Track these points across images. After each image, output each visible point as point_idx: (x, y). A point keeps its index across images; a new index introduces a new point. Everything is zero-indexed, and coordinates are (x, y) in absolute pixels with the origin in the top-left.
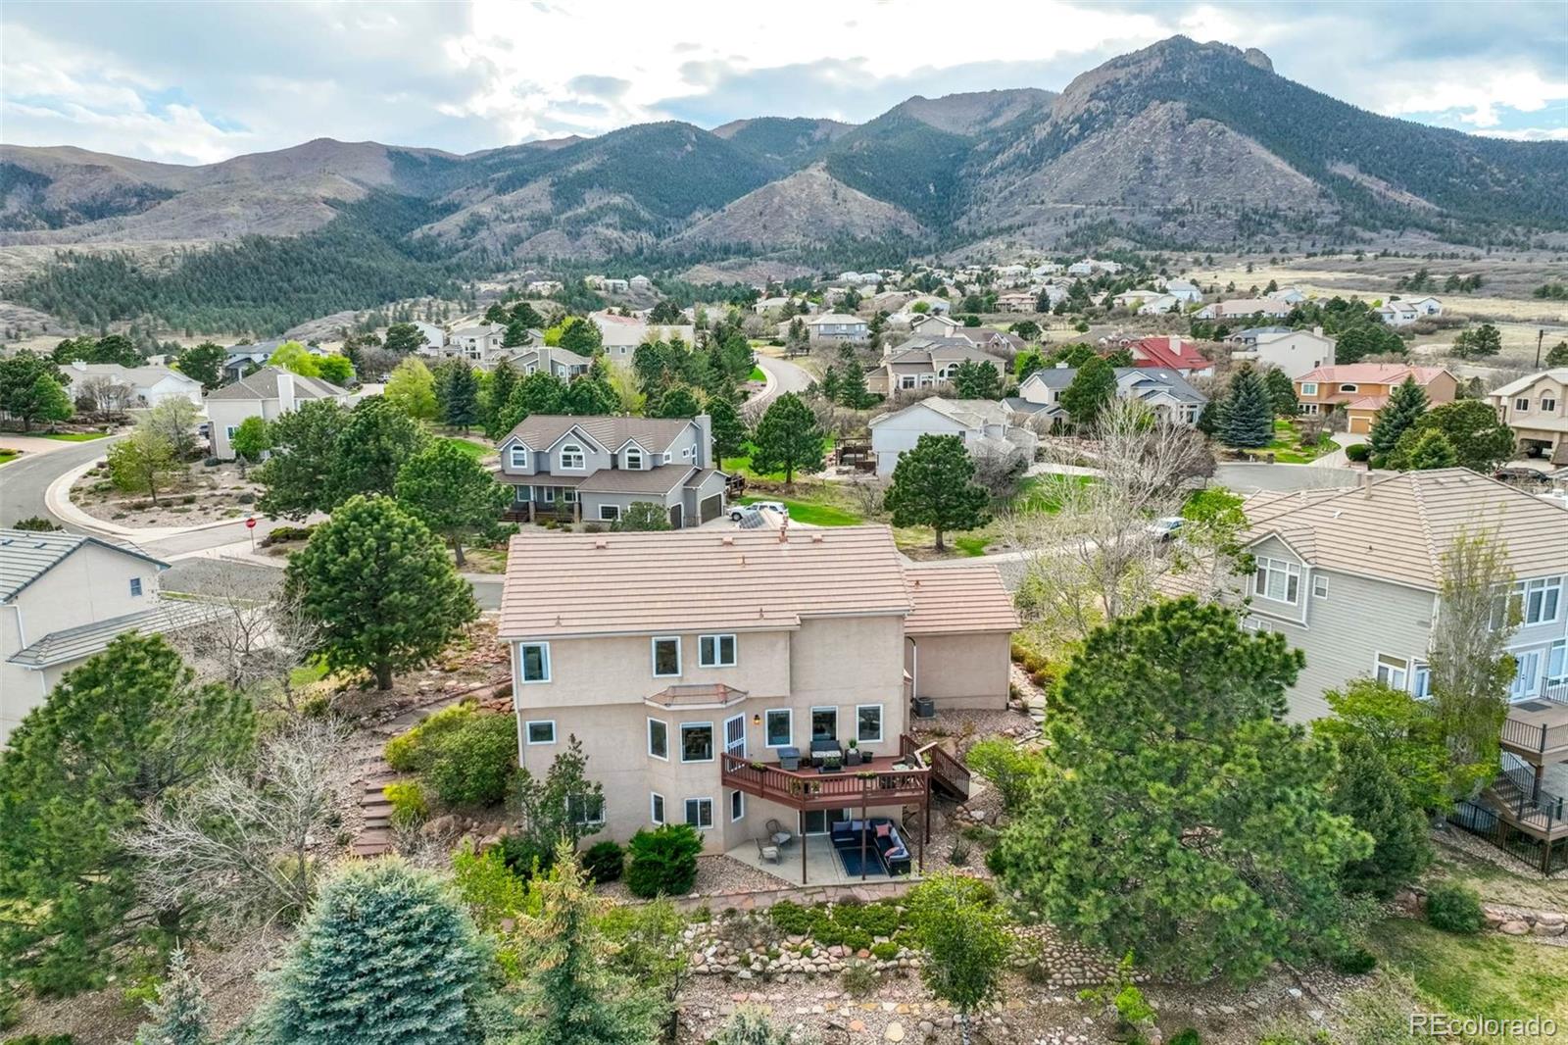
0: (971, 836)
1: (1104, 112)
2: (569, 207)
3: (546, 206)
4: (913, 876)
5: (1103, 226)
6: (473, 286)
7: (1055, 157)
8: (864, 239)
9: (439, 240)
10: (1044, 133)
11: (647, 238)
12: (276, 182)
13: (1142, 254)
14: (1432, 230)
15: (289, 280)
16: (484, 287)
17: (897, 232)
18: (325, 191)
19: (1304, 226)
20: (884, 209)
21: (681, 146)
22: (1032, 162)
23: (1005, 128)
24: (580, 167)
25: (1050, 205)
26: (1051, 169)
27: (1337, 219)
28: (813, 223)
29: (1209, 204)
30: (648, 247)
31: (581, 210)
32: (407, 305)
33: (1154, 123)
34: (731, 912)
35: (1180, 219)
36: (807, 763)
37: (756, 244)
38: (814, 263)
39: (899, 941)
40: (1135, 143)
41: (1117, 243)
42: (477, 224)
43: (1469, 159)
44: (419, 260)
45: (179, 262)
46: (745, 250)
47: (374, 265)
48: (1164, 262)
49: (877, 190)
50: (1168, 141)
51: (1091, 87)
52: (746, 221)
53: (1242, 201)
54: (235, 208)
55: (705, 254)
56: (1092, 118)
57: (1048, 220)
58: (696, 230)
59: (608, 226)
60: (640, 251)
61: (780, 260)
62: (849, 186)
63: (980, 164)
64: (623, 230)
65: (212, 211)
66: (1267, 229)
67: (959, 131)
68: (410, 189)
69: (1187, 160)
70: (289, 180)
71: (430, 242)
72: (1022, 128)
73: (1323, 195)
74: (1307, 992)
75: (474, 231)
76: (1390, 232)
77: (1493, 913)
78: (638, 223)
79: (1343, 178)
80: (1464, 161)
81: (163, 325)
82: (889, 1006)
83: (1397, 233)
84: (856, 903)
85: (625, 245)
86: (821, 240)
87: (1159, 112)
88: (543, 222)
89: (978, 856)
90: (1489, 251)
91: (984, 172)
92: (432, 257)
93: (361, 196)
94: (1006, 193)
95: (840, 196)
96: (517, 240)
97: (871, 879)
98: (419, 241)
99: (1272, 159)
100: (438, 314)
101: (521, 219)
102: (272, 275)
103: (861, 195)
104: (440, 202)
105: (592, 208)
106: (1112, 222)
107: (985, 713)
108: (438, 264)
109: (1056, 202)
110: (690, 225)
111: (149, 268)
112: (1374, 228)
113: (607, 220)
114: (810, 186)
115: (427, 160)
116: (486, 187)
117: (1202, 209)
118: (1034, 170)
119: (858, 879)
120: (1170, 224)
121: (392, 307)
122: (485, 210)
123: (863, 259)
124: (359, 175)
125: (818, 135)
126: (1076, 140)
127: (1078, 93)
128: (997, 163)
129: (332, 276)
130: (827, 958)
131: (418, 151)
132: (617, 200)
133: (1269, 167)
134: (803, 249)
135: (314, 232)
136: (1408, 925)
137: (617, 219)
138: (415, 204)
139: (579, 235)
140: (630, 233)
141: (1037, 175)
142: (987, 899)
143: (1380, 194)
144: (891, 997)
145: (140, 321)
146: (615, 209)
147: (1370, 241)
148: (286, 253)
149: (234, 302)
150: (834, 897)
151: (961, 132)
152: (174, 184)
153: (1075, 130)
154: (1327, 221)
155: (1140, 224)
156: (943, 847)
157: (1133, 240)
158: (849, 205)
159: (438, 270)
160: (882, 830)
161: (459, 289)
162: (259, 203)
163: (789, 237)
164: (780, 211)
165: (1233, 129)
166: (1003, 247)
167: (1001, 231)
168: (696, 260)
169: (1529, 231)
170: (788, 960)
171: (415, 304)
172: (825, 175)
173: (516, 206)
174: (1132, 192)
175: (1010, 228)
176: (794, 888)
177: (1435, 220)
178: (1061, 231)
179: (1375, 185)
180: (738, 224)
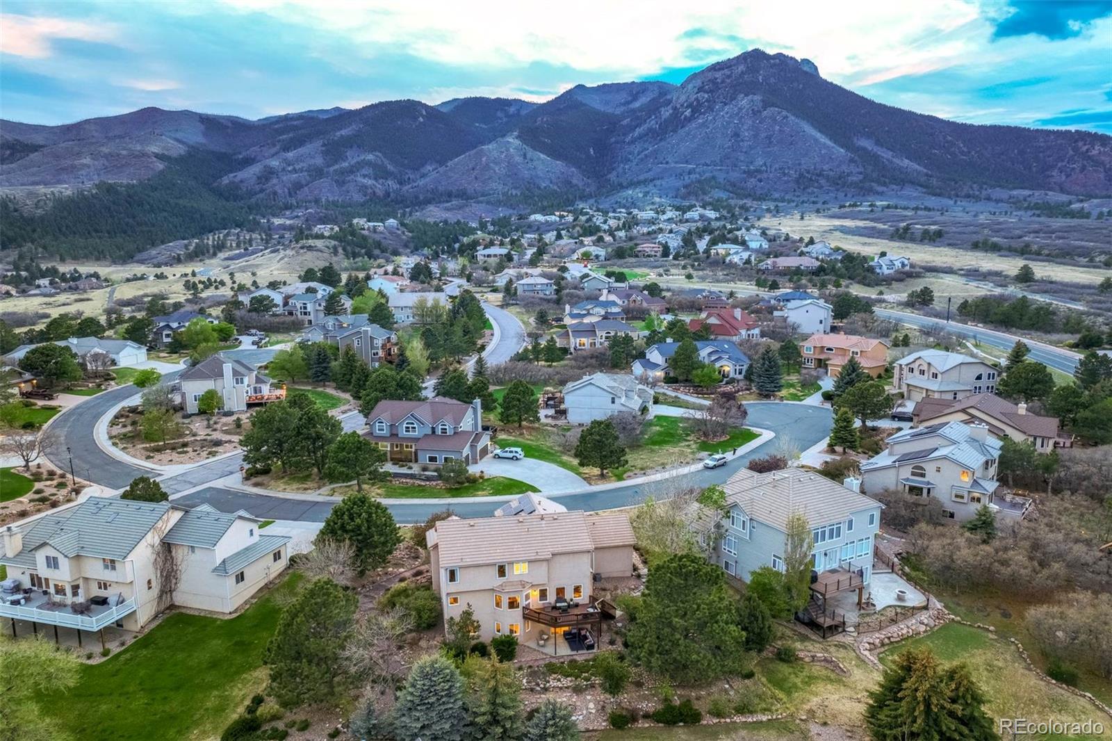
0: (617, 633)
1: (707, 101)
2: (336, 162)
3: (319, 161)
4: (595, 651)
5: (708, 181)
6: (268, 221)
7: (675, 131)
8: (545, 188)
9: (241, 185)
10: (668, 114)
11: (392, 184)
12: (117, 141)
13: (732, 202)
14: (921, 186)
15: (134, 218)
16: (277, 221)
17: (568, 183)
18: (154, 149)
19: (839, 183)
20: (559, 165)
21: (415, 118)
22: (659, 134)
23: (640, 109)
24: (343, 132)
25: (673, 165)
26: (673, 140)
27: (861, 177)
28: (509, 176)
29: (777, 166)
30: (394, 191)
31: (345, 164)
32: (221, 235)
33: (740, 109)
34: (530, 667)
35: (759, 177)
36: (554, 608)
37: (470, 191)
38: (511, 205)
39: (592, 675)
40: (728, 123)
41: (718, 194)
42: (269, 173)
43: (945, 137)
44: (227, 199)
45: (50, 204)
46: (463, 195)
47: (195, 205)
48: (747, 210)
49: (554, 153)
50: (750, 122)
51: (698, 83)
52: (463, 174)
53: (800, 164)
54: (87, 160)
55: (435, 197)
56: (700, 104)
57: (671, 176)
58: (427, 179)
59: (365, 176)
60: (388, 194)
61: (488, 203)
62: (535, 149)
63: (624, 135)
64: (376, 179)
65: (69, 162)
66: (816, 184)
67: (610, 110)
68: (218, 145)
69: (763, 135)
70: (127, 139)
71: (235, 186)
72: (653, 108)
73: (852, 161)
74: (731, 686)
75: (267, 179)
76: (894, 187)
77: (801, 655)
78: (386, 175)
79: (864, 149)
80: (941, 139)
81: (42, 253)
82: (589, 697)
83: (899, 187)
84: (575, 661)
85: (377, 191)
86: (516, 188)
87: (744, 102)
88: (318, 173)
89: (619, 641)
90: (956, 202)
91: (627, 140)
92: (237, 198)
93: (182, 152)
94: (642, 156)
95: (529, 156)
96: (298, 186)
97: (580, 652)
98: (226, 185)
99: (818, 135)
100: (245, 243)
101: (301, 170)
102: (121, 213)
103: (542, 156)
104: (241, 157)
105: (353, 162)
106: (714, 178)
107: (622, 579)
108: (241, 204)
109: (676, 163)
110: (423, 176)
111: (28, 207)
112: (884, 184)
113: (364, 171)
114: (508, 150)
115: (230, 125)
116: (274, 145)
117: (773, 170)
118: (661, 140)
119: (575, 653)
120: (752, 180)
121: (211, 238)
122: (274, 163)
123: (545, 204)
124: (179, 135)
125: (512, 110)
126: (689, 120)
127: (690, 86)
128: (636, 134)
129: (165, 214)
130: (567, 682)
131: (224, 117)
132: (370, 157)
133: (816, 140)
134: (504, 194)
135: (149, 180)
136: (771, 660)
137: (371, 171)
138: (221, 157)
139: (344, 182)
140: (381, 181)
141: (662, 143)
142: (622, 658)
143: (888, 160)
144: (589, 694)
145: (25, 249)
146: (369, 163)
147: (882, 194)
148: (129, 196)
149: (94, 234)
150: (567, 660)
151: (610, 111)
152: (39, 139)
153: (688, 113)
154: (855, 178)
155: (732, 180)
156: (606, 638)
157: (728, 191)
158: (535, 163)
159: (242, 208)
160: (583, 633)
161: (259, 223)
162: (106, 156)
163: (494, 185)
164: (487, 167)
165: (794, 115)
166: (640, 195)
167: (639, 183)
168: (428, 202)
169: (981, 188)
170: (553, 683)
171: (228, 234)
172: (517, 142)
173: (297, 160)
174: (727, 157)
175: (645, 180)
176: (552, 657)
177: (923, 179)
178: (679, 183)
179: (886, 154)
180: (457, 176)
